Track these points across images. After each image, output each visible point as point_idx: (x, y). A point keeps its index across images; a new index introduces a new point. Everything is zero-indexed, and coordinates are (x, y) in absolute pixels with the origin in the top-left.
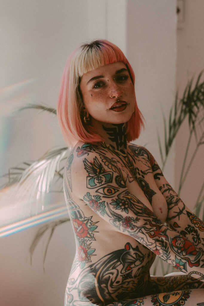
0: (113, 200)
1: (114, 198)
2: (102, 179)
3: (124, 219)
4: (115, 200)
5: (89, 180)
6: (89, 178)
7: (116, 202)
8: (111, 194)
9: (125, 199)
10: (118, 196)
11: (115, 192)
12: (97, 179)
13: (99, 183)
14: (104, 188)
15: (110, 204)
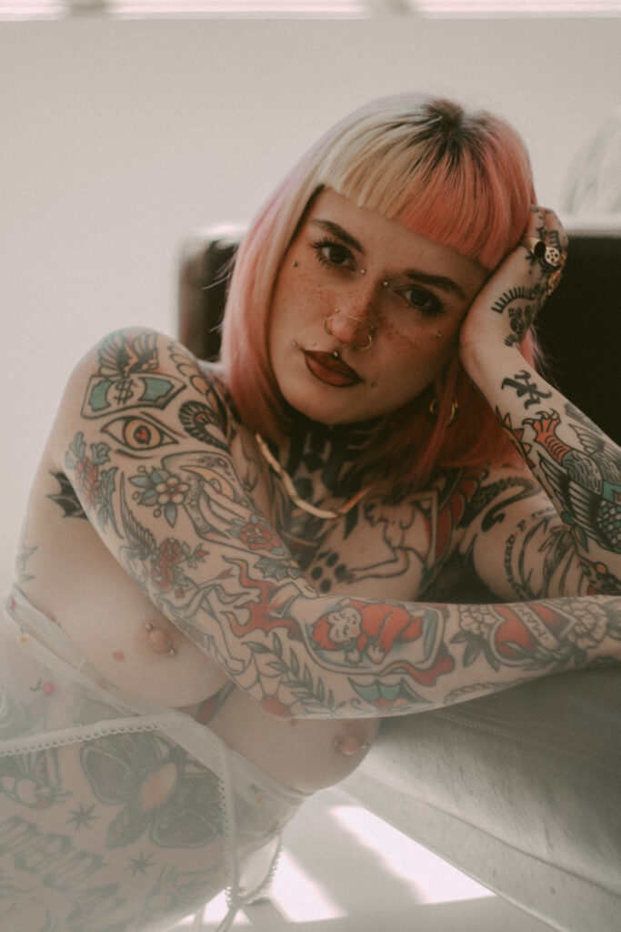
0: (142, 469)
1: (148, 465)
2: (133, 388)
3: (160, 548)
4: (149, 470)
5: (95, 386)
6: (95, 381)
7: (149, 477)
8: (144, 446)
9: (184, 475)
10: (163, 460)
11: (160, 444)
12: (117, 388)
13: (119, 399)
14: (128, 420)
15: (130, 479)
